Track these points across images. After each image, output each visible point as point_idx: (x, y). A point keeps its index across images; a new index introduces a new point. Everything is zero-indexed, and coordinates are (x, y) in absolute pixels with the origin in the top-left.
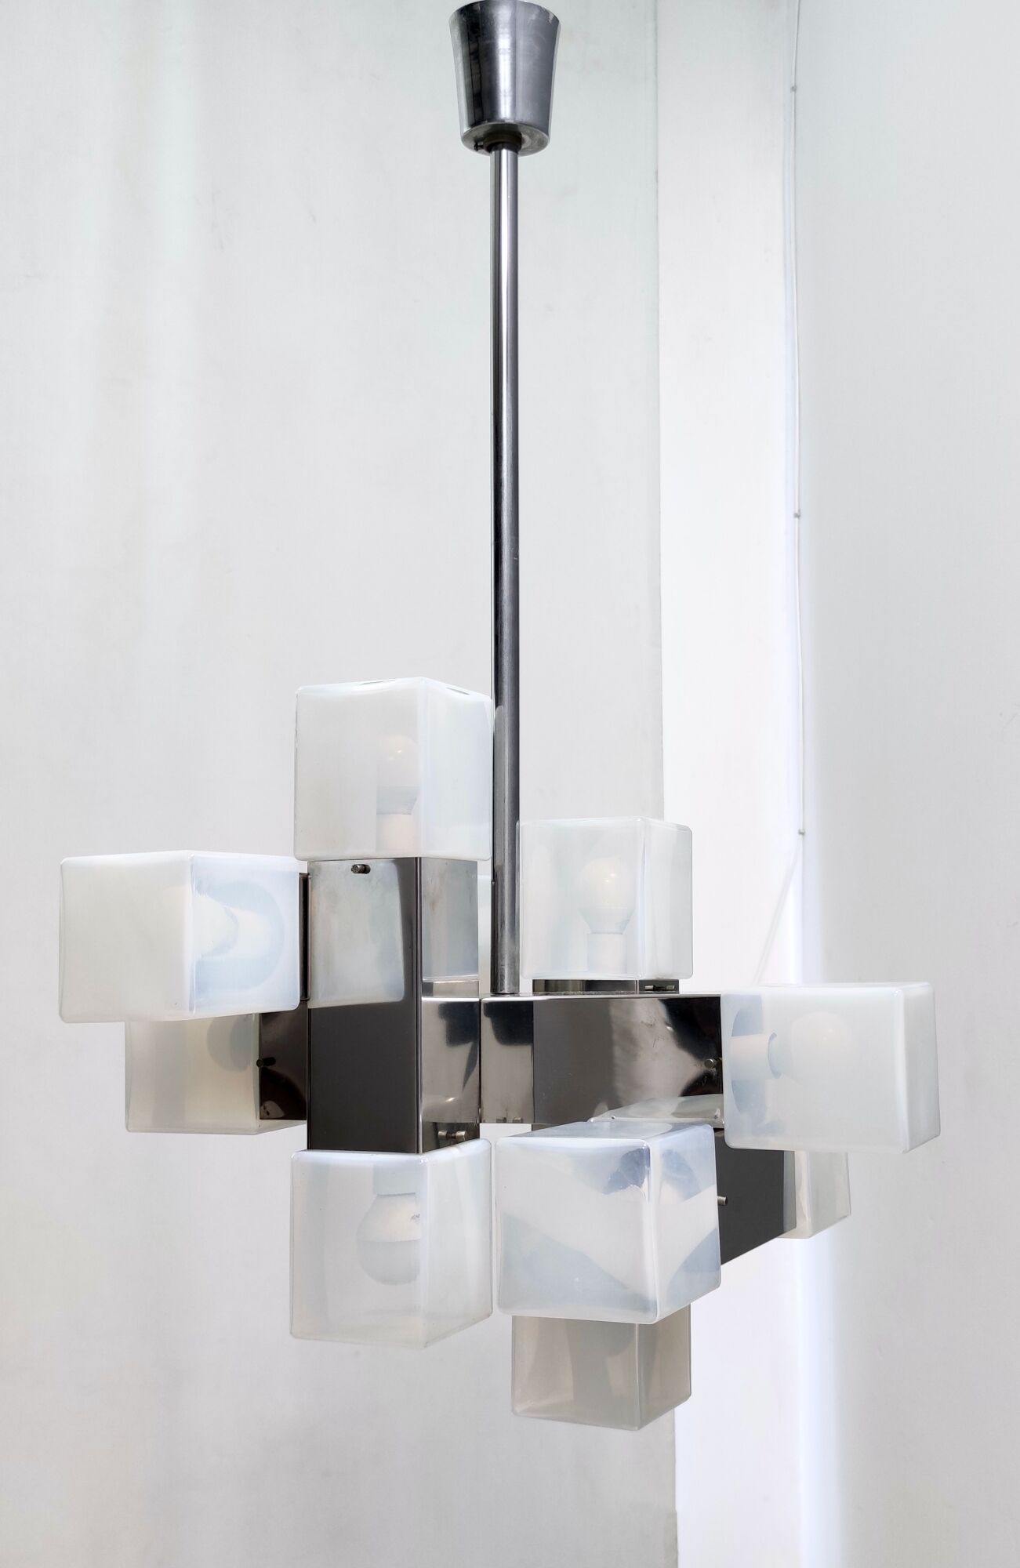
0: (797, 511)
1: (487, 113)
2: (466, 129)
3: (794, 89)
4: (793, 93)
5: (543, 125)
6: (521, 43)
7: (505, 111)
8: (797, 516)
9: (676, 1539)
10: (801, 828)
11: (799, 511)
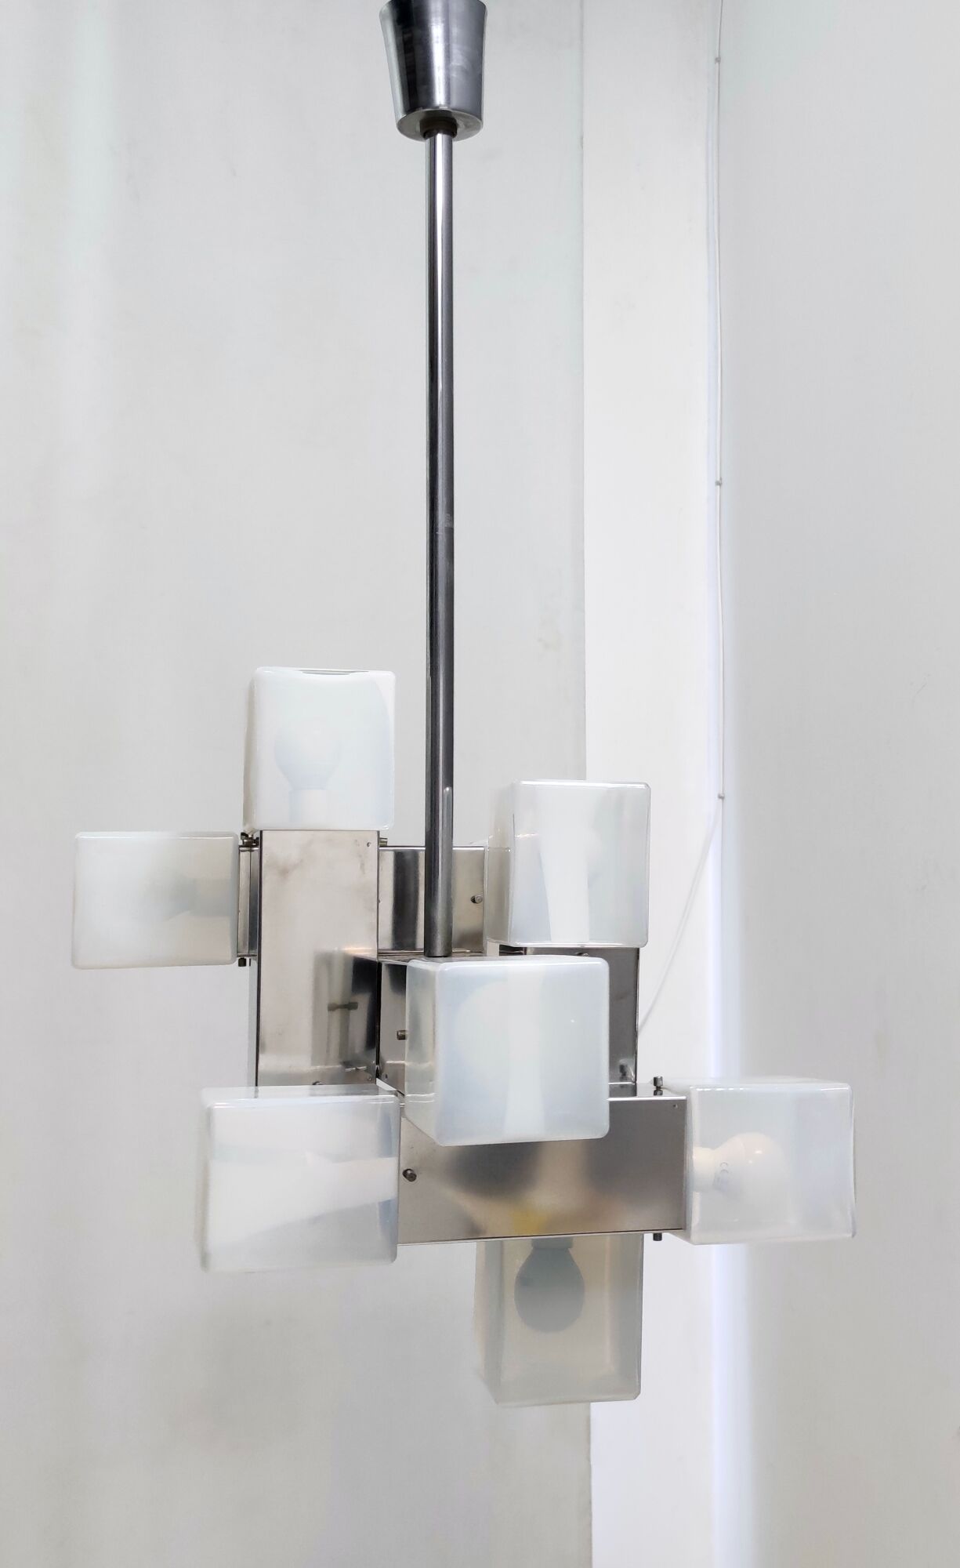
0: (718, 479)
1: (422, 98)
2: (401, 116)
3: (718, 60)
4: (717, 64)
5: (476, 111)
6: (455, 31)
7: (440, 99)
8: (719, 484)
9: (590, 1503)
10: (721, 792)
11: (721, 479)
